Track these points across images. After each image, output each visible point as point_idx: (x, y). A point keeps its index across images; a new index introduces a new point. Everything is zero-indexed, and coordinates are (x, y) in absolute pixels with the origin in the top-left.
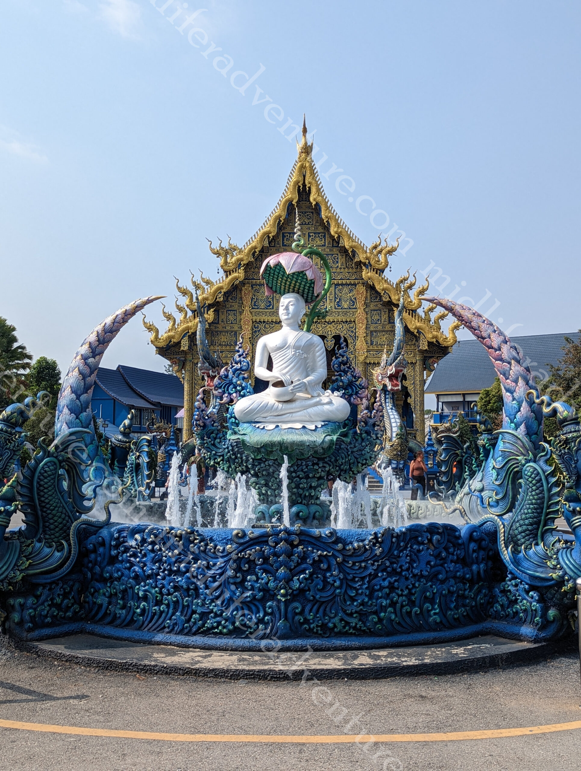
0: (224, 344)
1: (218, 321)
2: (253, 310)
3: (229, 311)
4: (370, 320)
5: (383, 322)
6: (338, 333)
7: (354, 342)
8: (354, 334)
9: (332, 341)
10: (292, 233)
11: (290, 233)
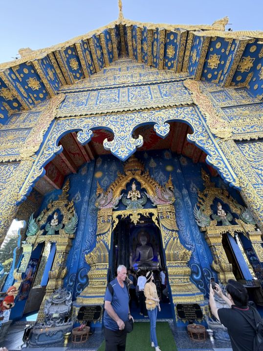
6: (171, 118)
7: (200, 124)
8: (196, 116)
9: (165, 126)
10: (114, 69)
11: (111, 69)
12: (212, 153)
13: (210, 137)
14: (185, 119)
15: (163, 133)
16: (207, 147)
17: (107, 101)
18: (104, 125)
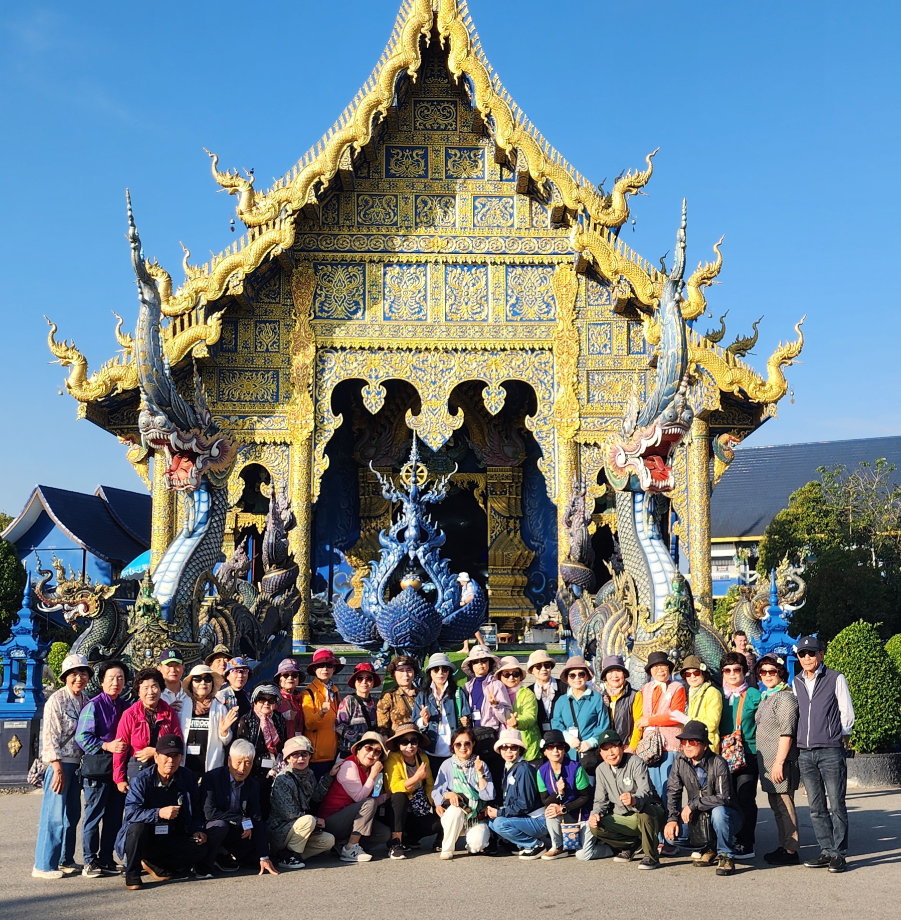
0: (248, 398)
1: (236, 345)
2: (318, 321)
3: (261, 322)
4: (584, 346)
5: (615, 352)
6: (514, 376)
7: (549, 397)
8: (549, 378)
9: (500, 393)
10: (408, 148)
11: (403, 149)
12: (546, 455)
13: (553, 427)
14: (530, 383)
15: (493, 408)
16: (544, 445)
17: (405, 312)
18: (403, 377)
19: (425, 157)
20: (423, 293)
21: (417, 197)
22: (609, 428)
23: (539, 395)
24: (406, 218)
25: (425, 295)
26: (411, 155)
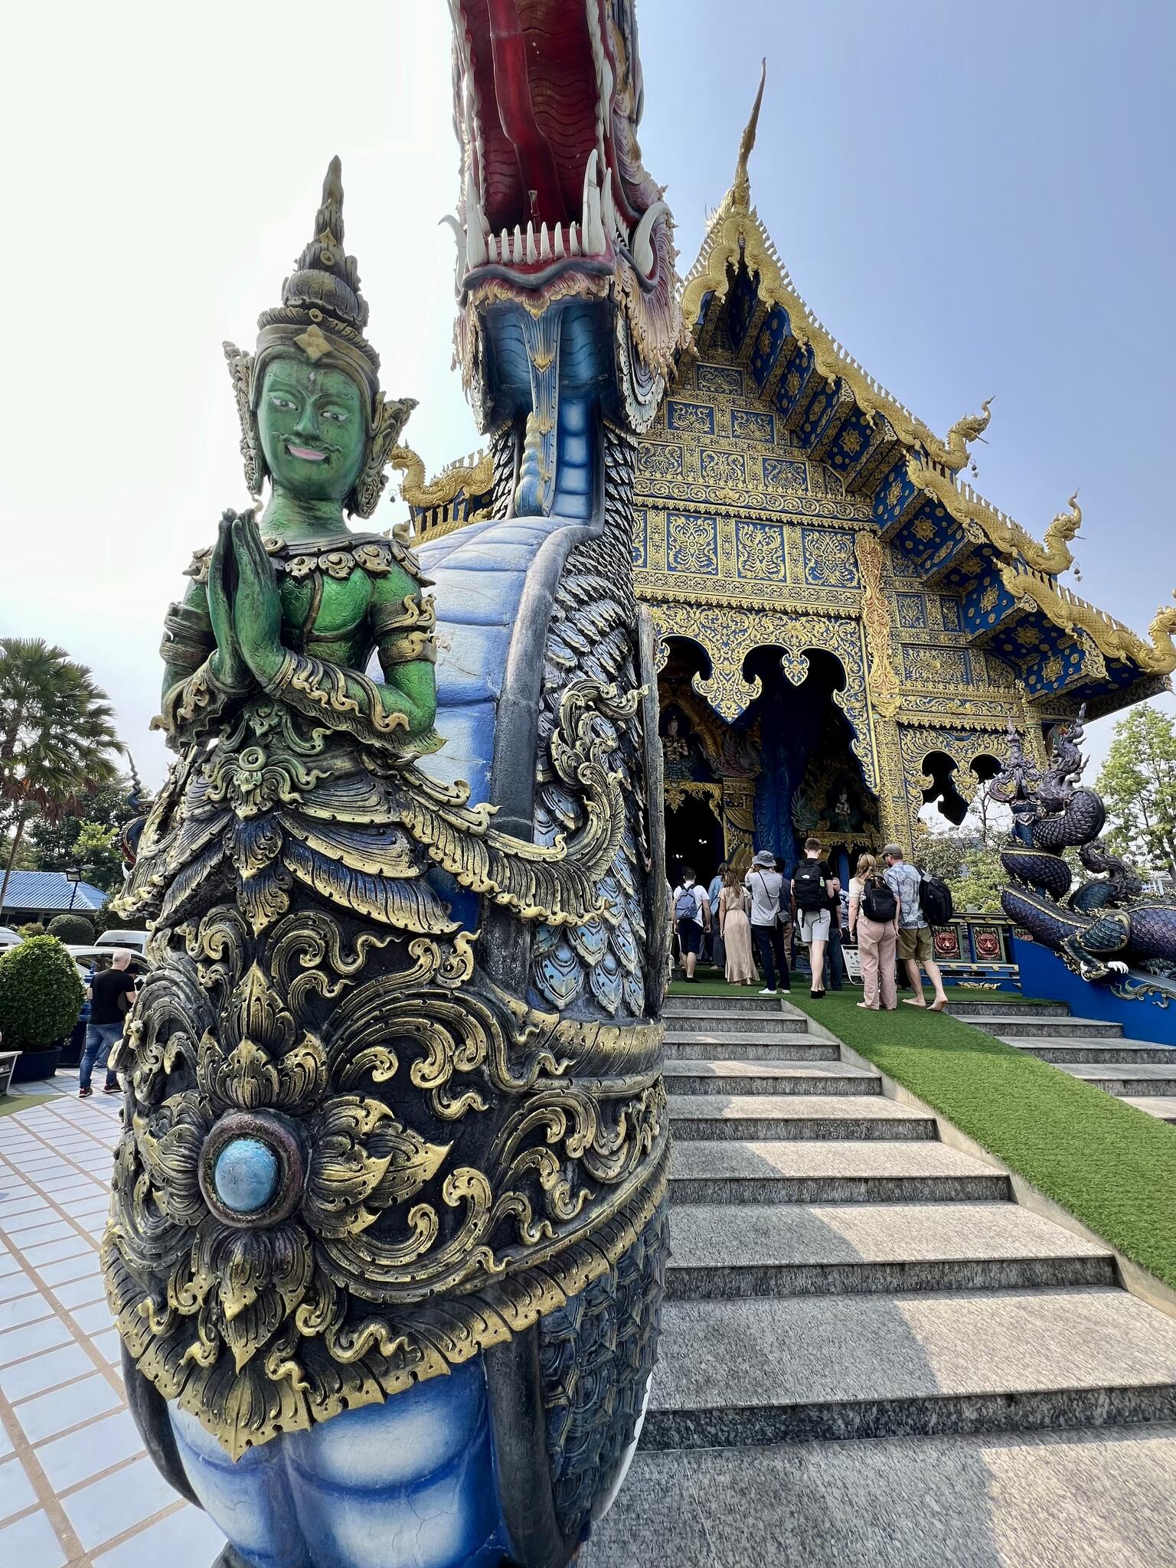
4: (896, 617)
5: (930, 625)
6: (816, 644)
7: (859, 671)
8: (857, 649)
9: (802, 662)
10: (694, 406)
11: (687, 405)
12: (861, 737)
13: (866, 705)
14: (836, 654)
15: (796, 679)
16: (858, 724)
17: (692, 562)
18: (690, 635)
19: (711, 414)
20: (712, 546)
21: (702, 452)
22: (933, 709)
23: (847, 668)
24: (692, 469)
25: (715, 549)
26: (696, 413)
